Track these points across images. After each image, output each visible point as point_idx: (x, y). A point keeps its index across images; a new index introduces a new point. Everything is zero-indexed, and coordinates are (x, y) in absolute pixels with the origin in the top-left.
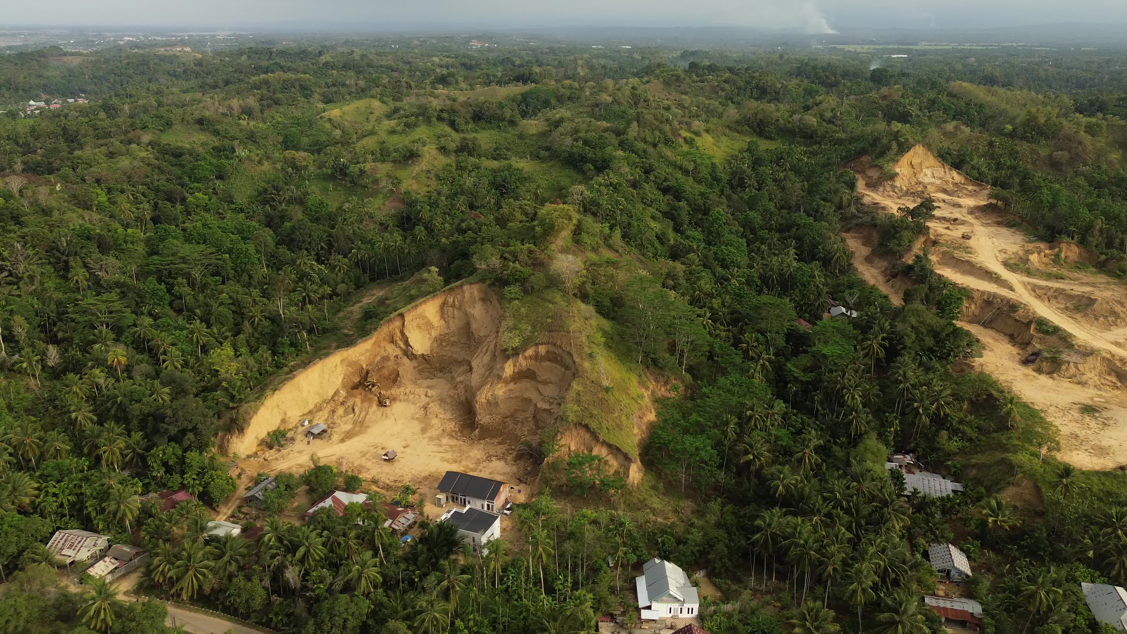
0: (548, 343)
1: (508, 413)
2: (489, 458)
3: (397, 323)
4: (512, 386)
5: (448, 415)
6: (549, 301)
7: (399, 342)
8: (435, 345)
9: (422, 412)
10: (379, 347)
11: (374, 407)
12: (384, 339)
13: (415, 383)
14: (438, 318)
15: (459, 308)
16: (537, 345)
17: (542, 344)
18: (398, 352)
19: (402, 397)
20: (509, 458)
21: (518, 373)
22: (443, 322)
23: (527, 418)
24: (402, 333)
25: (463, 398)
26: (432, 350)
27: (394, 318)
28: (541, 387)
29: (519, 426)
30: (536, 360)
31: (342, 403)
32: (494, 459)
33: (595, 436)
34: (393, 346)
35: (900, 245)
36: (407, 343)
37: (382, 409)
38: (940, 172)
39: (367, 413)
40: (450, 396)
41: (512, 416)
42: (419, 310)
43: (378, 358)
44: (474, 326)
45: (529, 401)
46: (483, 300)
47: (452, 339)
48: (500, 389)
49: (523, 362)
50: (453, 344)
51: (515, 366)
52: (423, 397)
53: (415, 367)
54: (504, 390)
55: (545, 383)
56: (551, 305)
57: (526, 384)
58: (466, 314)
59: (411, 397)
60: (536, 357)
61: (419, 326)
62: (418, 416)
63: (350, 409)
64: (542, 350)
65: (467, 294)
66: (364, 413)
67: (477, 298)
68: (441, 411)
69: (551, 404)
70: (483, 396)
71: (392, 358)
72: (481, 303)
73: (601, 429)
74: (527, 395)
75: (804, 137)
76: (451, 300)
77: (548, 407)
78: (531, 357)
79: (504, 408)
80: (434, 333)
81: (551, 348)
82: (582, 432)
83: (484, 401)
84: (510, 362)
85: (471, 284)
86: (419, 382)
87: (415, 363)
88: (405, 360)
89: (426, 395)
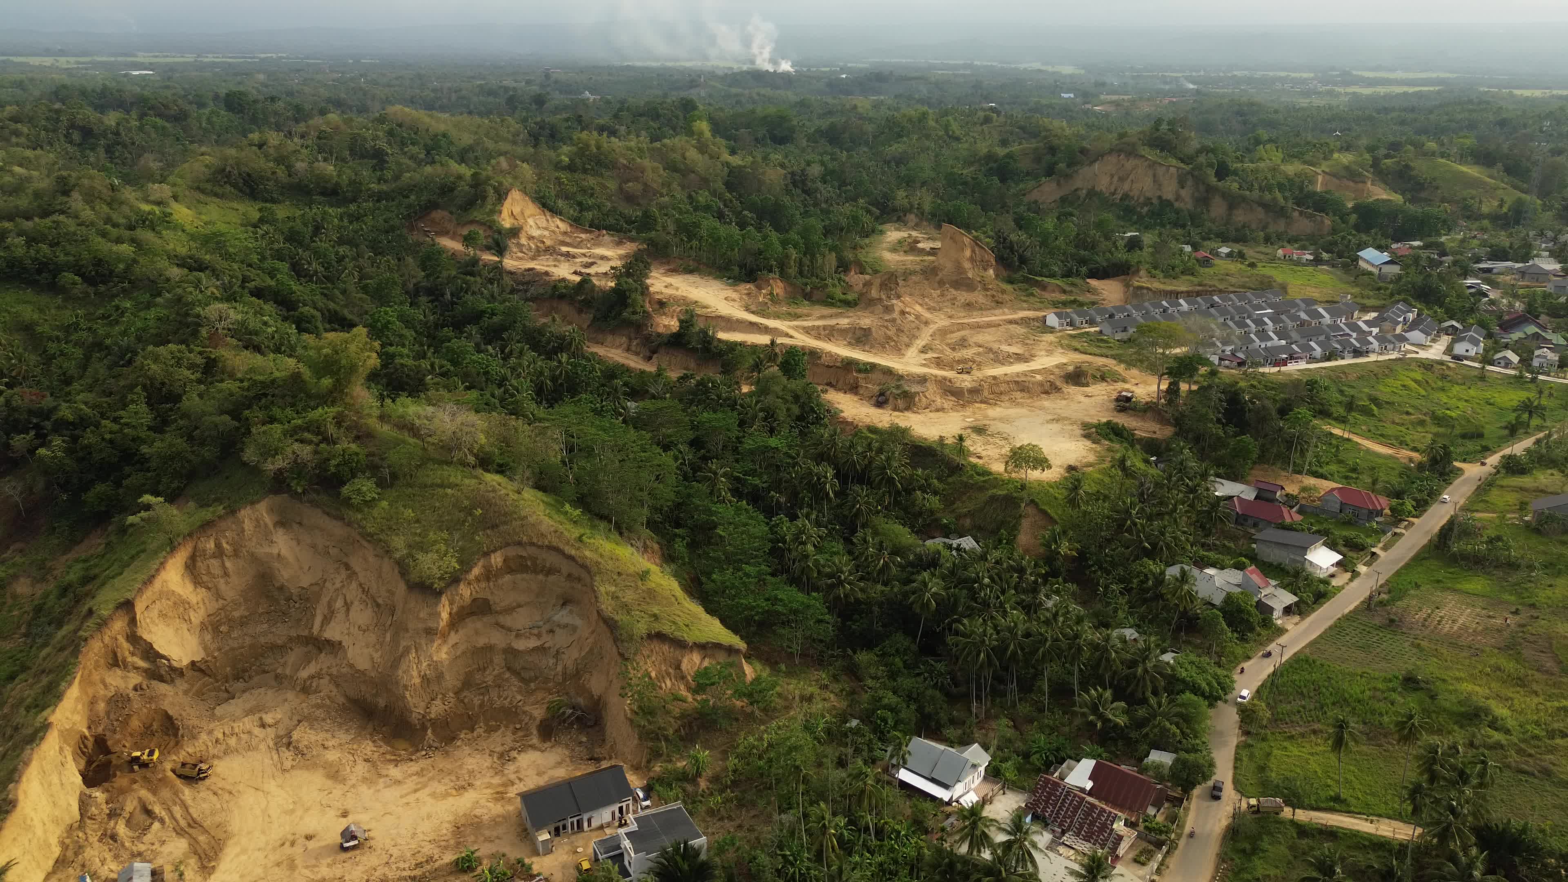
0: (508, 545)
1: (459, 684)
2: (505, 757)
3: (119, 625)
4: (453, 638)
5: (343, 737)
6: (441, 486)
7: (130, 659)
8: (208, 637)
9: (287, 754)
10: (92, 683)
11: (187, 793)
12: (97, 666)
13: (213, 717)
14: (190, 587)
15: (236, 554)
16: (487, 554)
17: (494, 551)
18: (135, 679)
19: (212, 751)
20: (535, 740)
21: (457, 613)
22: (202, 592)
23: (499, 676)
24: (134, 638)
25: (341, 700)
26: (205, 648)
27: (111, 617)
28: (502, 619)
29: (494, 694)
30: (488, 579)
31: (113, 815)
32: (514, 754)
33: (680, 644)
34: (119, 672)
35: (635, 313)
36: (150, 653)
37: (202, 785)
38: (542, 220)
39: (185, 807)
40: (318, 707)
41: (467, 684)
42: (157, 584)
43: (101, 706)
44: (284, 575)
45: (489, 648)
46: (281, 523)
47: (236, 614)
48: (439, 649)
49: (465, 592)
50: (243, 622)
51: (451, 603)
52: (257, 731)
53: (186, 693)
54: (445, 649)
55: (510, 610)
56: (449, 491)
57: (473, 624)
58: (254, 558)
59: (232, 741)
60: (488, 575)
61: (163, 615)
62: (288, 764)
63: (141, 817)
64: (497, 559)
65: (248, 525)
66: (177, 811)
67: (271, 526)
68: (322, 735)
69: (539, 636)
70: (415, 673)
71: (132, 694)
72: (281, 531)
73: (679, 629)
74: (481, 642)
75: (322, 194)
76: (211, 545)
77: (538, 643)
78: (478, 579)
79: (451, 680)
80: (197, 617)
81: (512, 551)
82: (656, 645)
83: (417, 681)
84: (444, 600)
85: (253, 503)
86: (219, 711)
87: (181, 685)
88: (162, 688)
89: (263, 725)
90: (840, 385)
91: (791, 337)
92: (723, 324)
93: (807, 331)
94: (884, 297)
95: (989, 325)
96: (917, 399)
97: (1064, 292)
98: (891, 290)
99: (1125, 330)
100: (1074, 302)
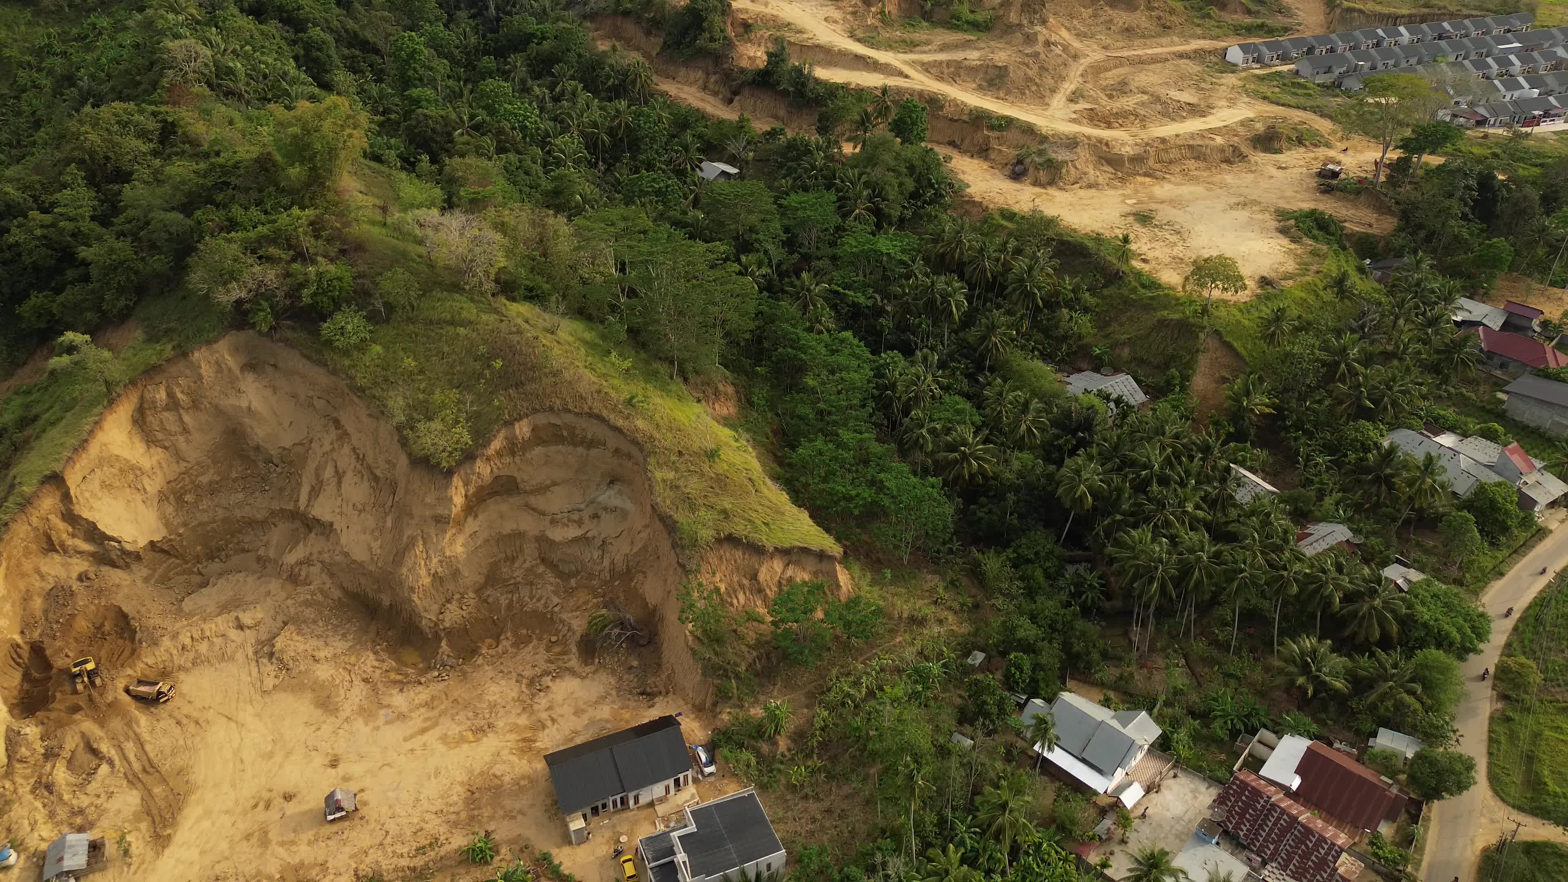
0: (535, 411)
1: (481, 579)
2: (536, 686)
3: (49, 502)
4: (471, 525)
5: (339, 645)
6: (452, 323)
7: (70, 542)
8: (169, 509)
9: (270, 668)
10: (23, 575)
11: (143, 720)
12: (27, 553)
13: (180, 614)
14: (140, 447)
15: (195, 405)
16: (509, 424)
17: (520, 419)
18: (80, 565)
19: (179, 660)
20: (574, 662)
21: (474, 495)
22: (158, 454)
23: (530, 570)
24: (71, 517)
25: (336, 594)
26: (167, 524)
27: (36, 495)
28: (533, 500)
29: (525, 592)
30: (513, 453)
31: (50, 755)
32: (547, 680)
33: (757, 550)
34: (57, 558)
35: (712, 39)
36: (93, 533)
37: (162, 711)
39: (140, 743)
40: (307, 604)
41: (492, 578)
42: (94, 449)
43: (38, 603)
44: (259, 433)
45: (519, 535)
46: (252, 366)
47: (204, 479)
48: (452, 542)
49: (483, 470)
50: (213, 490)
51: (466, 484)
52: (233, 634)
53: (146, 580)
54: (460, 540)
55: (542, 489)
56: (462, 331)
57: (495, 508)
58: (219, 411)
59: (203, 647)
60: (513, 448)
61: (106, 486)
62: (270, 682)
63: (84, 757)
64: (522, 429)
65: (207, 371)
66: (130, 748)
67: (237, 371)
68: (314, 642)
69: (580, 523)
70: (423, 572)
71: (76, 586)
72: (250, 377)
73: (756, 529)
74: (508, 527)
76: (161, 395)
77: (578, 532)
78: (499, 454)
79: (471, 576)
80: (153, 486)
81: (542, 419)
82: (727, 552)
83: (427, 581)
84: (457, 481)
85: (209, 343)
86: (188, 604)
87: (140, 571)
88: (116, 576)
89: (241, 627)
90: (964, 146)
91: (907, 77)
92: (822, 56)
93: (926, 68)
94: (1025, 22)
95: (1154, 60)
96: (1064, 171)
97: (1249, 12)
98: (1035, 12)
99: (1329, 70)
100: (1262, 26)
